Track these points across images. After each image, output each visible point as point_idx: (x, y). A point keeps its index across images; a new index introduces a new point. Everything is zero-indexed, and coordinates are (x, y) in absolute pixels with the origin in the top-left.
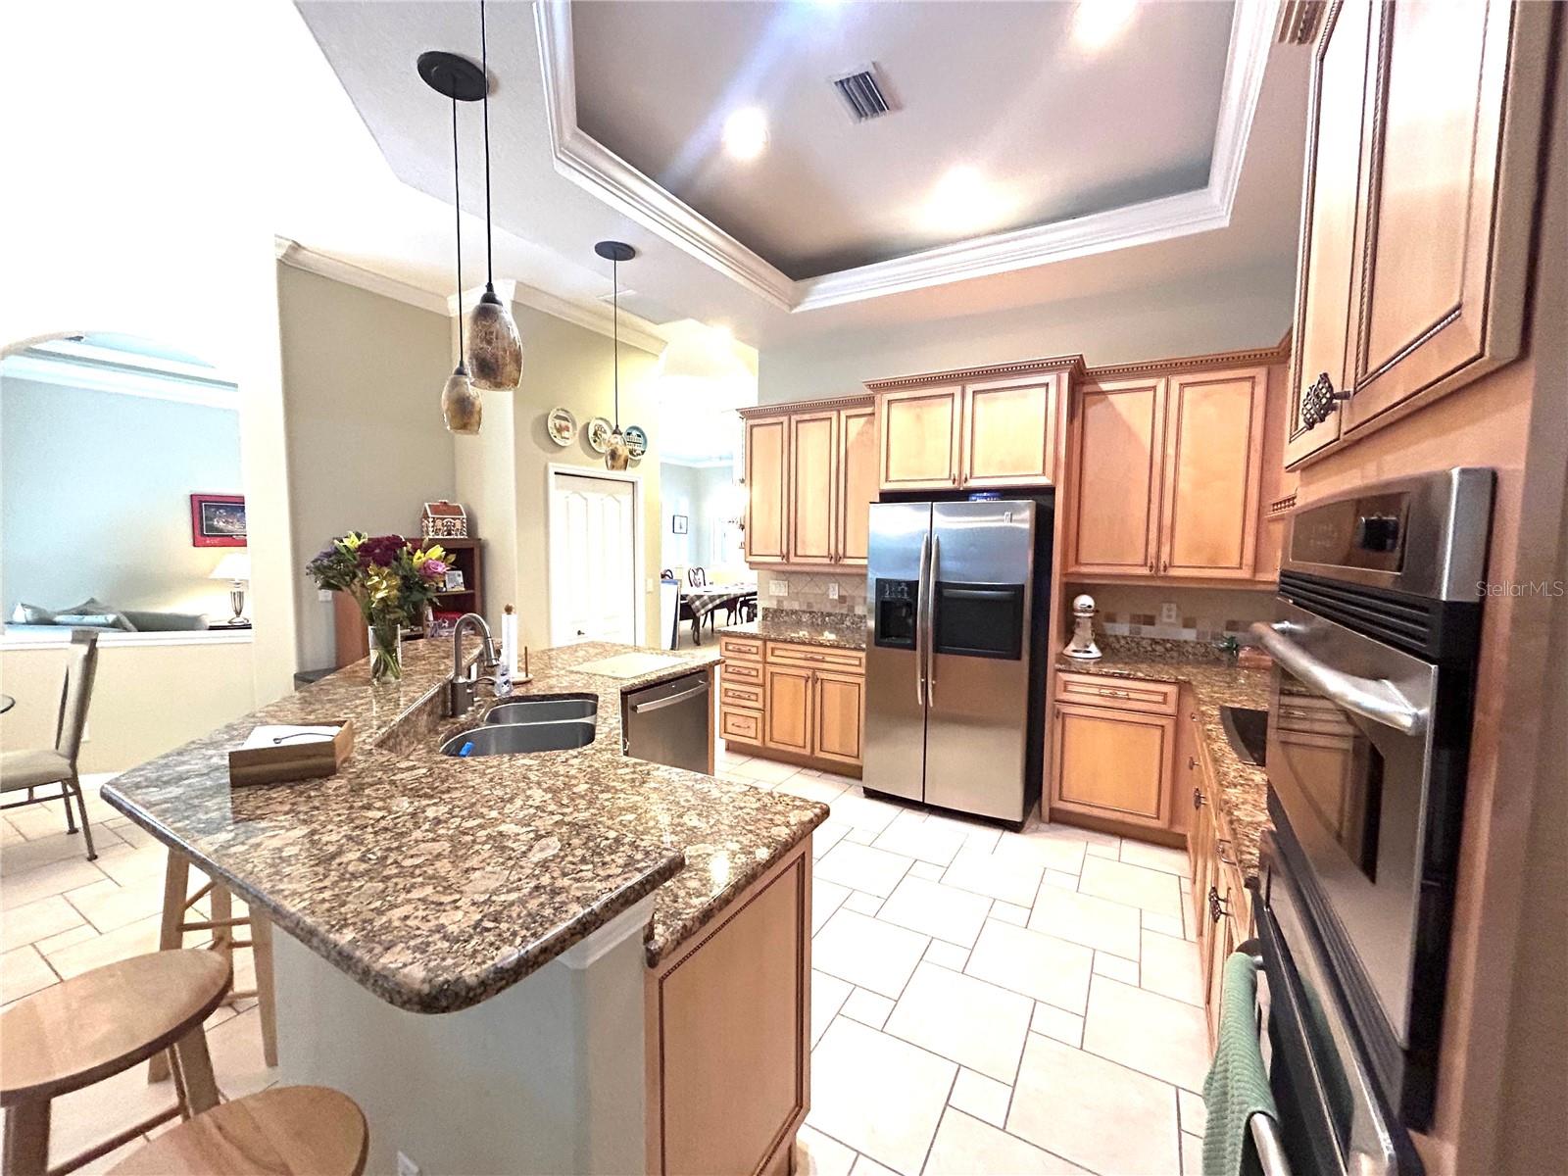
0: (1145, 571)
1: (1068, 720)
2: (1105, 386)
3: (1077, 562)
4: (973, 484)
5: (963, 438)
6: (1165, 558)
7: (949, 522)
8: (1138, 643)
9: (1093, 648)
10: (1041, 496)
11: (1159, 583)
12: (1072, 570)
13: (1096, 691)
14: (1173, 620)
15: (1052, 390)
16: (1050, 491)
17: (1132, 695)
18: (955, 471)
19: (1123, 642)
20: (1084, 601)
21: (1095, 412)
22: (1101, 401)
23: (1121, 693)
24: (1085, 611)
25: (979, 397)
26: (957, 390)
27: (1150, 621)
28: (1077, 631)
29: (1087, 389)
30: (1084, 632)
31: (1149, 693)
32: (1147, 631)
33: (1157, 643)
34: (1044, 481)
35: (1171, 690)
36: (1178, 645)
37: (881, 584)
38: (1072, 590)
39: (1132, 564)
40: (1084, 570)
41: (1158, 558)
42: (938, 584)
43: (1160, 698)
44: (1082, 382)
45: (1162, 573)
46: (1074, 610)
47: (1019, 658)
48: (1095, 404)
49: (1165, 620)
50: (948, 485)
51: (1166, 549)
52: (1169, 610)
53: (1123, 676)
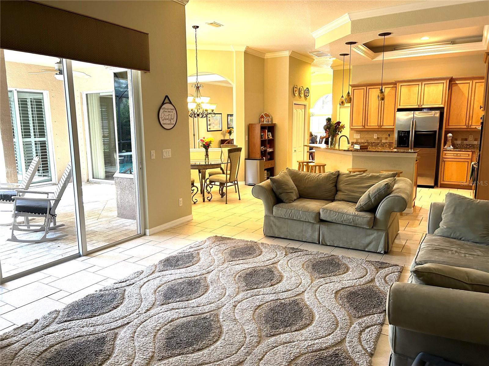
0: (465, 127)
1: (445, 162)
2: (457, 82)
3: (448, 125)
4: (423, 107)
5: (421, 96)
6: (470, 124)
7: (418, 114)
8: (463, 145)
9: (451, 146)
10: (441, 109)
11: (468, 130)
12: (447, 127)
13: (453, 155)
14: (472, 139)
15: (445, 84)
16: (443, 108)
17: (461, 155)
18: (419, 103)
19: (459, 145)
20: (450, 135)
21: (454, 88)
22: (456, 86)
23: (458, 155)
24: (449, 137)
25: (426, 85)
26: (420, 83)
27: (466, 140)
28: (447, 143)
29: (453, 83)
30: (449, 143)
31: (465, 154)
32: (465, 142)
33: (468, 145)
34: (442, 106)
35: (470, 153)
36: (473, 145)
37: (399, 132)
38: (447, 132)
39: (462, 125)
40: (450, 127)
41: (469, 124)
42: (415, 131)
43: (468, 155)
44: (452, 82)
45: (469, 127)
46: (447, 137)
47: (434, 147)
48: (454, 86)
49: (470, 139)
50: (417, 107)
51: (470, 121)
52: (471, 137)
53: (459, 151)
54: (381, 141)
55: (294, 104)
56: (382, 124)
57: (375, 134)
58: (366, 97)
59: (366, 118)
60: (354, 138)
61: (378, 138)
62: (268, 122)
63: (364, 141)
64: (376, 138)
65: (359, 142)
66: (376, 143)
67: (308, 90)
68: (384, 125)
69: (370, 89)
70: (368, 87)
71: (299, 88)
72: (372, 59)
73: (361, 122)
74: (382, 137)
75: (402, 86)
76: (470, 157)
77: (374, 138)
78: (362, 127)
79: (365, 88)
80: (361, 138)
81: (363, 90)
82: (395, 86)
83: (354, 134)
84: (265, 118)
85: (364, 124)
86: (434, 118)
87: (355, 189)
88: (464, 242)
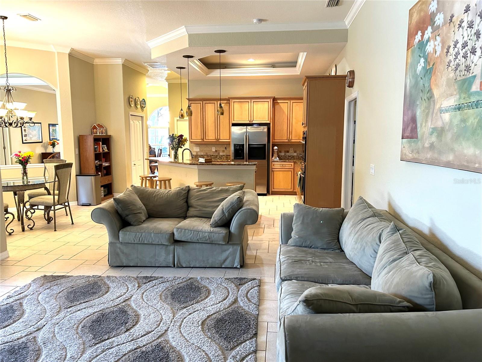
0: (287, 141)
1: (274, 172)
2: (279, 101)
3: (274, 139)
4: (254, 122)
5: (251, 112)
6: (291, 138)
7: (250, 129)
8: (286, 157)
9: (277, 158)
10: (268, 125)
11: (290, 143)
12: (273, 141)
13: (279, 165)
14: (292, 151)
15: (269, 103)
16: (270, 124)
17: (286, 165)
18: (250, 119)
19: (283, 157)
20: (276, 148)
21: (277, 107)
22: (278, 104)
23: (284, 165)
24: (276, 150)
25: (254, 103)
26: (249, 101)
27: (288, 152)
28: (274, 155)
29: (275, 102)
30: (275, 155)
31: (289, 165)
32: (287, 154)
33: (289, 156)
34: (268, 122)
35: (293, 163)
36: (293, 156)
37: (235, 145)
38: (274, 145)
39: (284, 139)
40: (276, 141)
41: (289, 138)
42: (249, 145)
43: (291, 165)
44: (275, 100)
45: (290, 141)
46: (274, 150)
47: (265, 159)
48: (277, 105)
49: (291, 151)
50: (248, 122)
51: (291, 136)
52: (292, 149)
53: (284, 162)
54: (219, 153)
55: (131, 115)
56: (219, 138)
57: (213, 148)
58: (203, 110)
59: (204, 132)
60: (194, 150)
61: (216, 151)
62: (102, 134)
63: (203, 153)
64: (214, 151)
65: (199, 154)
66: (214, 155)
67: (145, 101)
68: (221, 139)
69: (206, 104)
70: (204, 102)
71: (134, 98)
72: (207, 75)
73: (199, 135)
74: (219, 150)
75: (235, 103)
76: (293, 167)
77: (213, 151)
78: (201, 140)
79: (201, 102)
80: (201, 151)
81: (200, 104)
82: (229, 102)
83: (194, 147)
84: (98, 129)
85: (202, 138)
86: (263, 132)
87: (207, 204)
88: (314, 250)
